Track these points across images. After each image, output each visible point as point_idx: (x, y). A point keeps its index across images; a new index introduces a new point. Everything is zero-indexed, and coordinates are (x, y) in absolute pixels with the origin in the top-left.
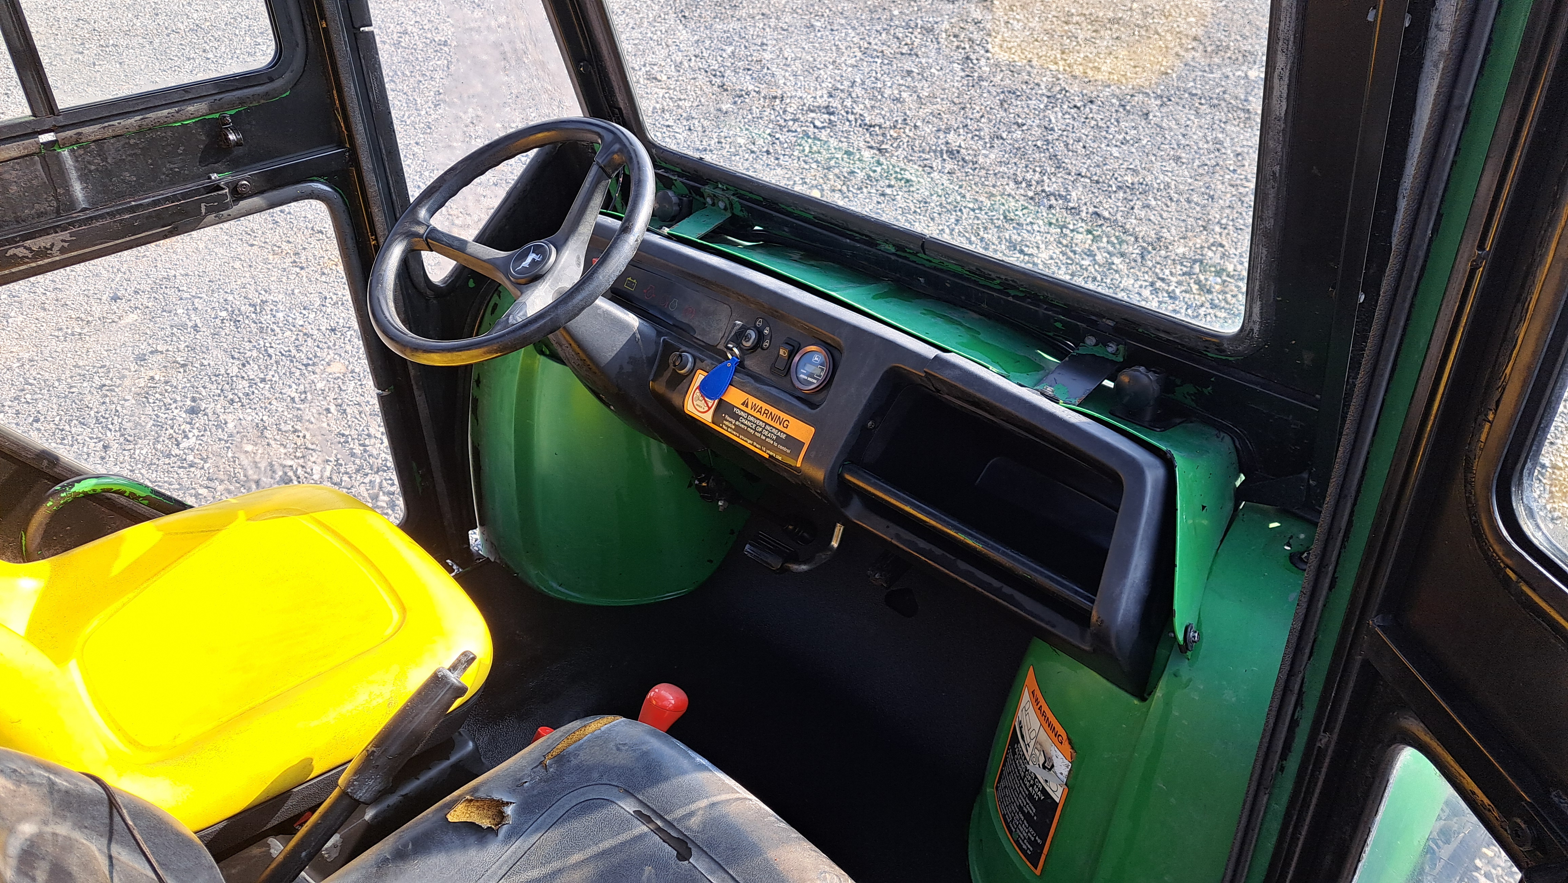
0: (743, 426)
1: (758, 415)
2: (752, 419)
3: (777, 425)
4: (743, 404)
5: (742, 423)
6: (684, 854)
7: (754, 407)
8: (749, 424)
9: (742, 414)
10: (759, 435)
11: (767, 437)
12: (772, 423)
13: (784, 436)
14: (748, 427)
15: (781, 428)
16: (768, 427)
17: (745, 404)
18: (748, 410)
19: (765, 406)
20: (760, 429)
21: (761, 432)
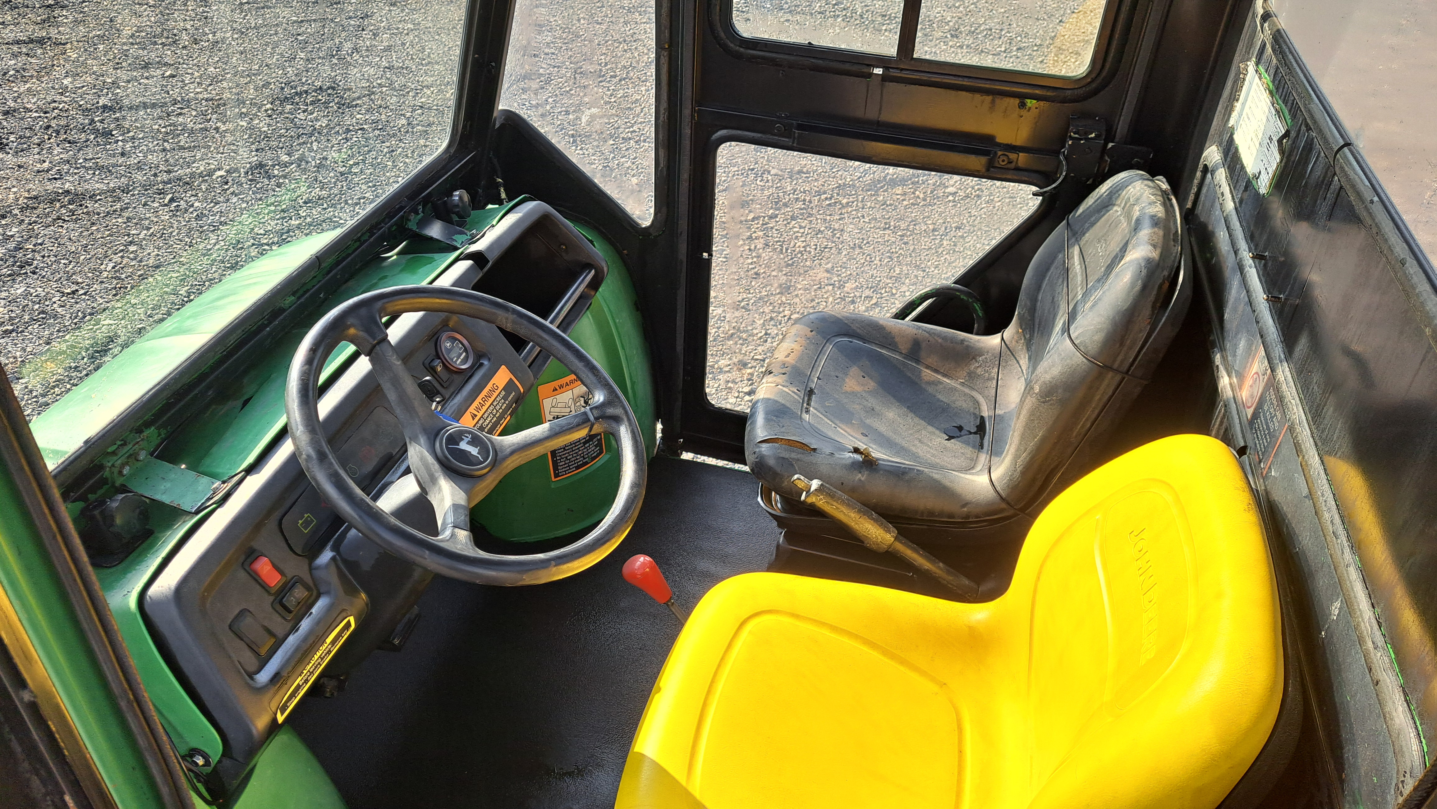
0: (489, 426)
1: (485, 408)
2: (486, 415)
3: (495, 395)
4: (473, 419)
5: (487, 426)
6: (811, 392)
7: (478, 409)
8: (489, 419)
9: (480, 422)
10: (498, 414)
11: (501, 408)
12: (493, 398)
13: (503, 393)
14: (490, 421)
15: (497, 392)
16: (495, 403)
17: (474, 416)
18: (479, 415)
19: (479, 399)
20: (495, 411)
21: (497, 411)
